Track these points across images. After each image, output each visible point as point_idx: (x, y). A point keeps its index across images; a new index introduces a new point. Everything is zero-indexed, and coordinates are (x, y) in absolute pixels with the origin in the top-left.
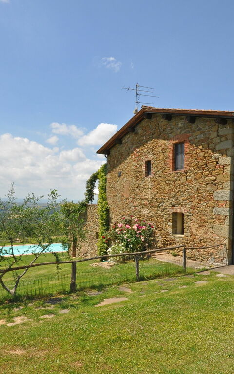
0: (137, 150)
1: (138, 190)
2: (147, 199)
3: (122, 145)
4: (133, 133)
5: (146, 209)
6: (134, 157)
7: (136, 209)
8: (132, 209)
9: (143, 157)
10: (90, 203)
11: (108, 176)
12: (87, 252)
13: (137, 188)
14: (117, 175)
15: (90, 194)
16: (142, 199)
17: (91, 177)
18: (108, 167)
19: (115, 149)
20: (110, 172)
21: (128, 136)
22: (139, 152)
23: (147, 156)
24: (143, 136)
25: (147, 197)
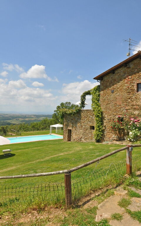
0: (130, 77)
1: (129, 100)
2: (138, 105)
3: (115, 74)
4: (126, 67)
5: (137, 111)
6: (126, 81)
7: (128, 111)
8: (124, 111)
9: (134, 81)
10: (82, 109)
11: (102, 92)
12: (81, 138)
13: (129, 99)
14: (110, 92)
15: (83, 103)
16: (133, 105)
17: (83, 94)
18: (102, 87)
19: (108, 76)
20: (103, 90)
21: (121, 69)
22: (131, 78)
23: (138, 81)
24: (135, 69)
25: (138, 104)
